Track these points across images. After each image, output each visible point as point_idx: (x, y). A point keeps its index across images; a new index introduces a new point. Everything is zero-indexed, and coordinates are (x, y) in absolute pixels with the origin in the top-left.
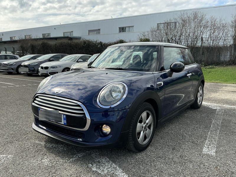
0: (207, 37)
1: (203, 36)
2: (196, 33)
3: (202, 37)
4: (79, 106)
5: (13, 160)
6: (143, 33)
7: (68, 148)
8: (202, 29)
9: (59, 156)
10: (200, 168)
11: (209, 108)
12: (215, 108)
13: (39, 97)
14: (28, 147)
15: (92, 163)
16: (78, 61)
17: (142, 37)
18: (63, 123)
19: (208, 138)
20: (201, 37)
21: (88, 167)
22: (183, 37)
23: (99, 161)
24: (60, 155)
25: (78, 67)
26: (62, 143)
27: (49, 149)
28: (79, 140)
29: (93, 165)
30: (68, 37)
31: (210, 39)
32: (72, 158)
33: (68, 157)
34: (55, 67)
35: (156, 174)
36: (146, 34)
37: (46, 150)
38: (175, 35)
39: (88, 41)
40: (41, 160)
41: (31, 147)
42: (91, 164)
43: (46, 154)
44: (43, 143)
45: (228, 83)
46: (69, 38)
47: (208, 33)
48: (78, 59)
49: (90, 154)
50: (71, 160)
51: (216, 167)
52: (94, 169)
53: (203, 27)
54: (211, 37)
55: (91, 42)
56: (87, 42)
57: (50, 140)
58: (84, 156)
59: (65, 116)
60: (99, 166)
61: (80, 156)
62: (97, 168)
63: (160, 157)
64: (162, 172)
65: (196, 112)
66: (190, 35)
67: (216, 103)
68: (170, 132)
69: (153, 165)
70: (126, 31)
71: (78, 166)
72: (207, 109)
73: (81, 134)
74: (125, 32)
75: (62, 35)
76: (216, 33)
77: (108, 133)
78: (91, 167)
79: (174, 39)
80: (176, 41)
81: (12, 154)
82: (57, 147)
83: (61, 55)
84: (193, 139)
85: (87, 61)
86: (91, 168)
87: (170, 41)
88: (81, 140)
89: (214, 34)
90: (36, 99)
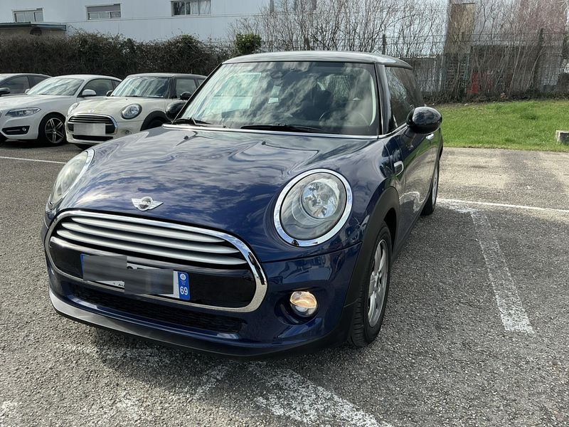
0: (396, 35)
1: (388, 34)
2: (371, 26)
3: (384, 36)
4: (226, 244)
5: (25, 417)
6: (242, 20)
7: (171, 356)
8: (384, 16)
9: (160, 385)
10: (523, 370)
11: (451, 211)
12: (464, 211)
13: (74, 219)
14: (51, 368)
15: (262, 393)
16: (83, 94)
17: (242, 31)
18: (176, 294)
19: (497, 290)
20: (381, 37)
21: (258, 407)
22: (340, 35)
23: (278, 385)
24: (161, 379)
25: (89, 111)
26: (147, 343)
27: (119, 365)
28: (218, 336)
29: (267, 399)
30: (28, 26)
31: (401, 41)
32: (200, 384)
33: (187, 384)
34: (18, 112)
35: (438, 402)
36: (251, 22)
37: (111, 370)
38: (322, 28)
39: (94, 37)
40: (112, 405)
41: (61, 367)
42: (262, 395)
43: (118, 385)
44: (91, 349)
45: (453, 146)
46: (31, 28)
47: (398, 26)
48: (83, 90)
49: (242, 368)
50: (200, 390)
51: (555, 364)
52: (279, 411)
53: (386, 10)
54: (404, 37)
55: (102, 39)
56: (90, 40)
57: (106, 338)
58: (229, 376)
59: (183, 277)
60: (285, 398)
61: (218, 377)
62: (283, 406)
63: (420, 354)
64: (447, 394)
65: (429, 223)
66: (358, 30)
67: (459, 198)
68: (404, 280)
69: (417, 378)
70: (191, 13)
71: (230, 406)
72: (449, 213)
73: (233, 322)
74: (189, 13)
75: (11, 20)
76: (416, 27)
77: (311, 312)
78: (266, 405)
79: (320, 39)
80: (324, 45)
81: (11, 398)
82: (139, 356)
83: (27, 76)
84: (466, 296)
85: (109, 95)
86: (268, 411)
87: (311, 45)
88: (234, 336)
89: (412, 29)
90: (64, 225)
